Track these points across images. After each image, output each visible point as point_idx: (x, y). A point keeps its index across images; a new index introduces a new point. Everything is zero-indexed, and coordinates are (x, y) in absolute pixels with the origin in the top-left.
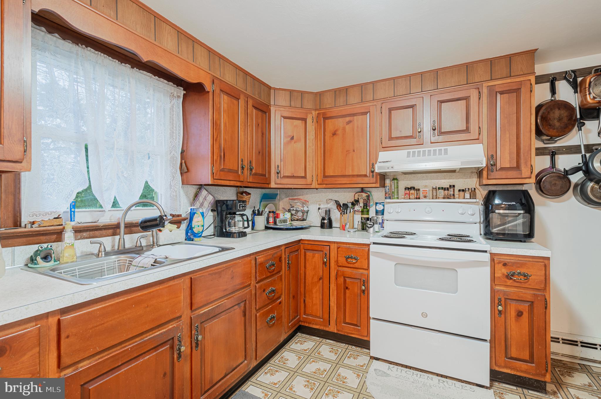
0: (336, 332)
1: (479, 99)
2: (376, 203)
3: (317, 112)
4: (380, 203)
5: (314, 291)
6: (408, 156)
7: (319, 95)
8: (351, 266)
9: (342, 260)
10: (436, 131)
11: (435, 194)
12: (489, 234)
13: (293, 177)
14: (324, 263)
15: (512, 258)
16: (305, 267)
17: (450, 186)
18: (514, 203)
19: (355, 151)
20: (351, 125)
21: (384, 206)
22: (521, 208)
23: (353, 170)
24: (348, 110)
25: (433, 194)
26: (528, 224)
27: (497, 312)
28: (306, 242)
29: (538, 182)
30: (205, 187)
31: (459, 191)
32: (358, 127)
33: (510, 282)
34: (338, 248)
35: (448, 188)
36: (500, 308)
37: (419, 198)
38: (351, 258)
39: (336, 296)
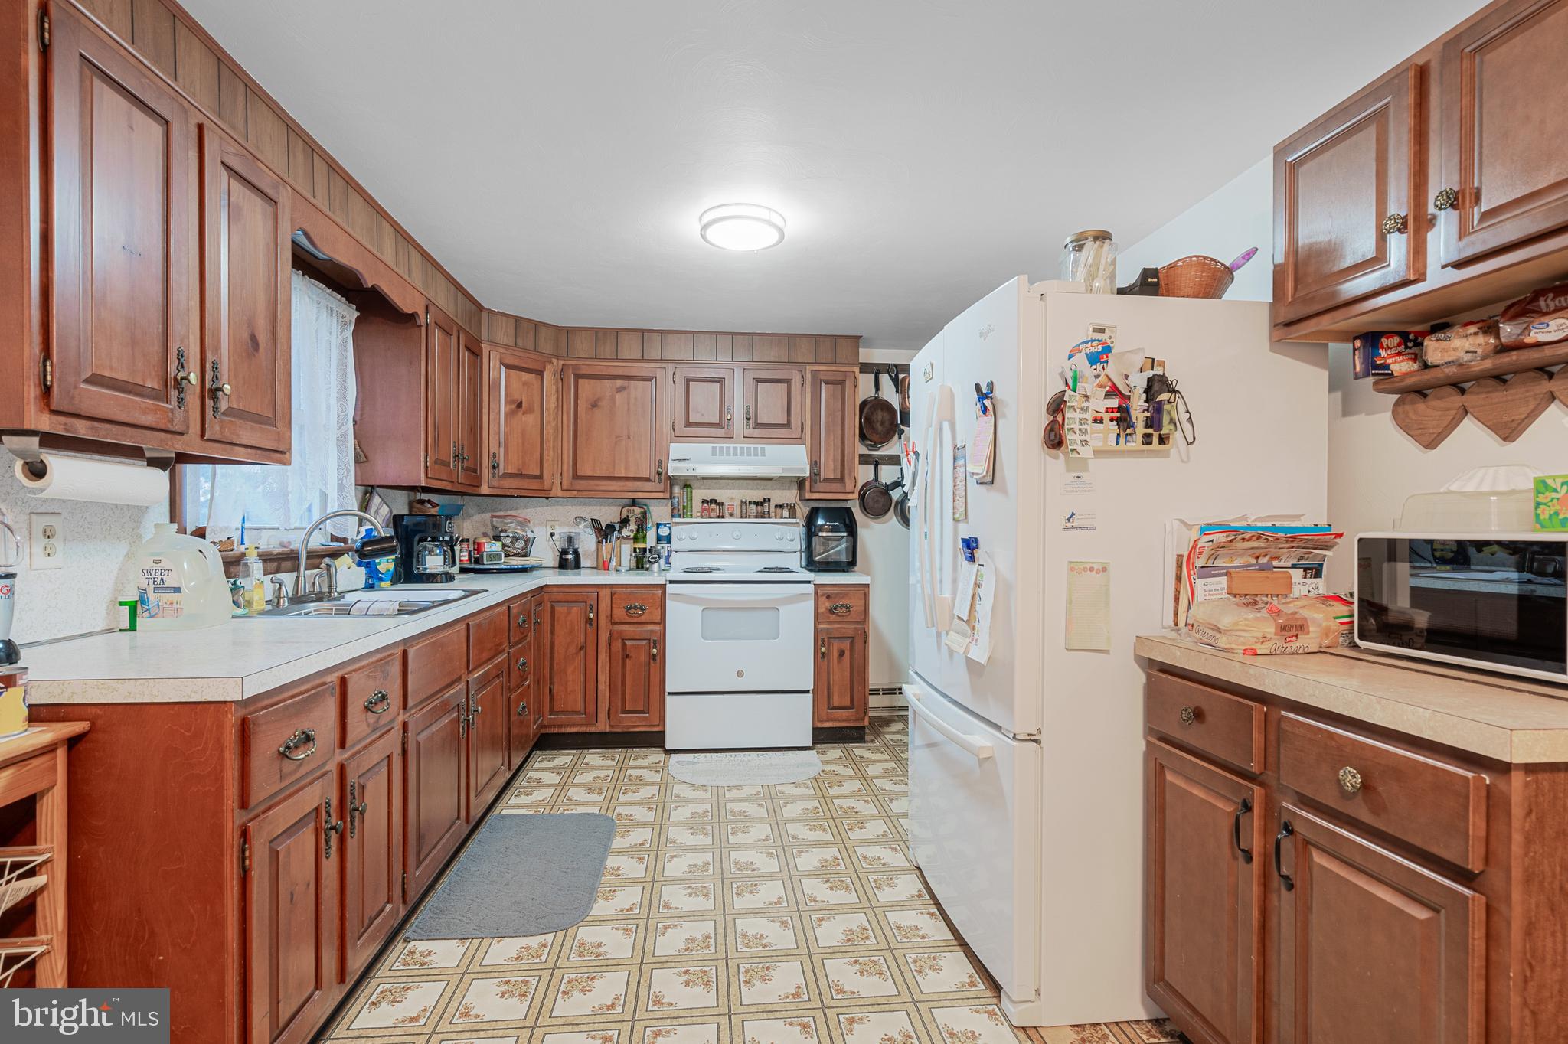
0: (607, 730)
1: (803, 385)
2: (658, 525)
3: (562, 362)
4: (665, 525)
5: (570, 670)
6: (714, 453)
7: (567, 334)
8: (635, 620)
9: (619, 613)
10: (751, 421)
11: (744, 511)
12: (812, 565)
13: (520, 475)
14: (589, 621)
15: (835, 589)
16: (553, 632)
17: (765, 499)
18: (838, 524)
19: (632, 438)
20: (624, 393)
21: (670, 528)
22: (844, 529)
23: (627, 468)
24: (619, 369)
25: (741, 512)
26: (851, 548)
27: (820, 655)
28: (555, 589)
29: (862, 498)
30: (378, 489)
31: (776, 506)
32: (636, 399)
33: (833, 617)
34: (612, 595)
35: (761, 503)
36: (823, 649)
37: (722, 517)
38: (635, 608)
39: (608, 672)
